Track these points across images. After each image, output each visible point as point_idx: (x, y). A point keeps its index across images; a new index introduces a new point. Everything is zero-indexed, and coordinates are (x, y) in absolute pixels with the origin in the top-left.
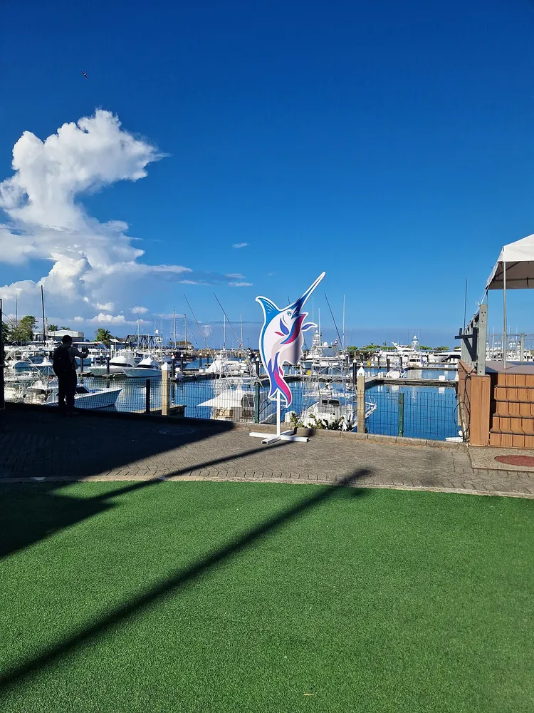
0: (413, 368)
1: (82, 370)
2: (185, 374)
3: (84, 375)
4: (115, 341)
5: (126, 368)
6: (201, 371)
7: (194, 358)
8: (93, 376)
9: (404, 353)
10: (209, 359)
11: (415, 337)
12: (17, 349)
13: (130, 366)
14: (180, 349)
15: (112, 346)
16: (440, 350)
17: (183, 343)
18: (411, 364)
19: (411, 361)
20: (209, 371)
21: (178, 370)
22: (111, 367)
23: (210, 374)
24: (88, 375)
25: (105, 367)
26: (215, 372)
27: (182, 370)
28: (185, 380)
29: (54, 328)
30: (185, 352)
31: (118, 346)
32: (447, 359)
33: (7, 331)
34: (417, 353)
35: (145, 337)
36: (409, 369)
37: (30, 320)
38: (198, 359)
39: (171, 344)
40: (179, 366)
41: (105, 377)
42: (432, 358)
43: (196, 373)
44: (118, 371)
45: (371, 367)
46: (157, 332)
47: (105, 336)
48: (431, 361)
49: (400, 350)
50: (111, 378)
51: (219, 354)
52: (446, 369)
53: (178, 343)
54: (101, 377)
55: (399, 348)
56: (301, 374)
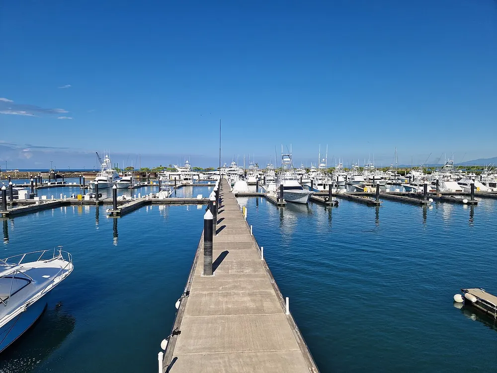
0: (185, 186)
9: (182, 173)
11: (187, 162)
16: (209, 170)
18: (184, 182)
19: (185, 179)
34: (190, 173)
36: (183, 186)
42: (202, 176)
45: (154, 186)
48: (201, 179)
49: (180, 171)
56: (73, 197)
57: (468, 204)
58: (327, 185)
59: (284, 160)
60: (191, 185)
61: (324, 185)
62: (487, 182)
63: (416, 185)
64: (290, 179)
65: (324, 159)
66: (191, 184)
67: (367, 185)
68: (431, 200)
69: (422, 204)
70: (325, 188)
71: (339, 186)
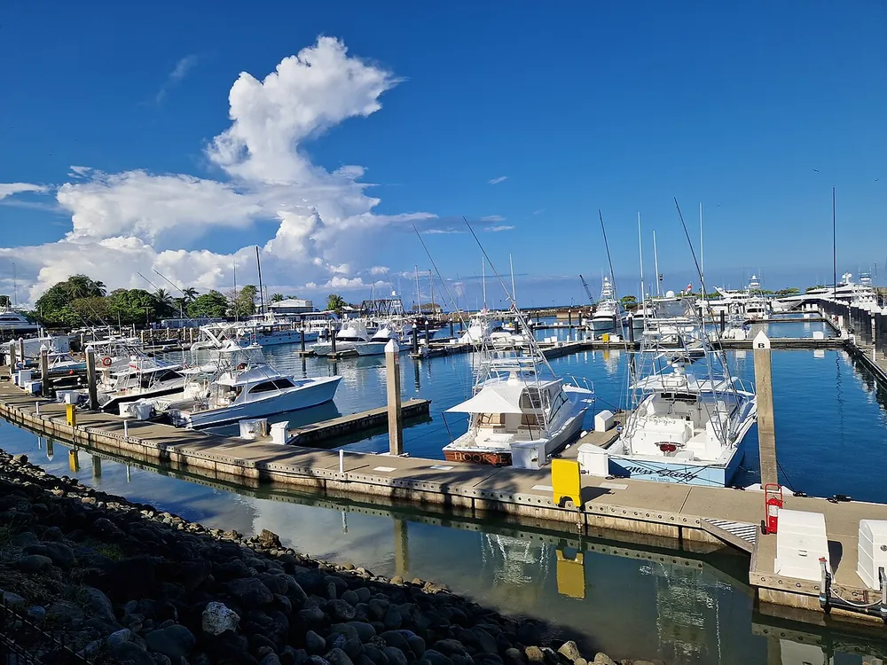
1: (303, 348)
2: (431, 347)
3: (306, 355)
4: (349, 308)
5: (358, 343)
6: (452, 342)
7: (443, 324)
8: (316, 355)
10: (463, 325)
11: (754, 277)
12: (231, 326)
13: (362, 340)
14: (426, 314)
15: (346, 315)
16: (785, 293)
17: (430, 306)
18: (750, 316)
19: (749, 311)
20: (463, 341)
21: (422, 341)
22: (337, 343)
23: (465, 346)
24: (311, 355)
25: (330, 343)
26: (471, 342)
27: (428, 342)
28: (433, 355)
29: (278, 298)
30: (432, 317)
31: (352, 314)
32: (800, 306)
33: (225, 305)
34: (759, 300)
35: (383, 301)
36: (747, 323)
37: (251, 289)
38: (449, 325)
39: (416, 308)
40: (423, 337)
41: (331, 357)
42: (777, 306)
43: (447, 345)
44: (346, 347)
46: (394, 293)
47: (338, 303)
48: (775, 310)
49: (728, 298)
50: (338, 357)
51: (475, 318)
52: (806, 321)
53: (423, 307)
54: (326, 356)
55: (725, 295)
56: (593, 339)
60: (766, 321)
66: (766, 318)
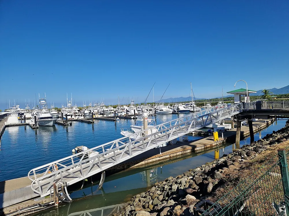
57: (133, 119)
58: (73, 115)
59: (41, 102)
61: (71, 115)
62: (149, 109)
63: (119, 112)
64: (45, 113)
65: (70, 101)
67: (96, 114)
68: (118, 118)
69: (114, 120)
70: (71, 117)
71: (85, 116)
